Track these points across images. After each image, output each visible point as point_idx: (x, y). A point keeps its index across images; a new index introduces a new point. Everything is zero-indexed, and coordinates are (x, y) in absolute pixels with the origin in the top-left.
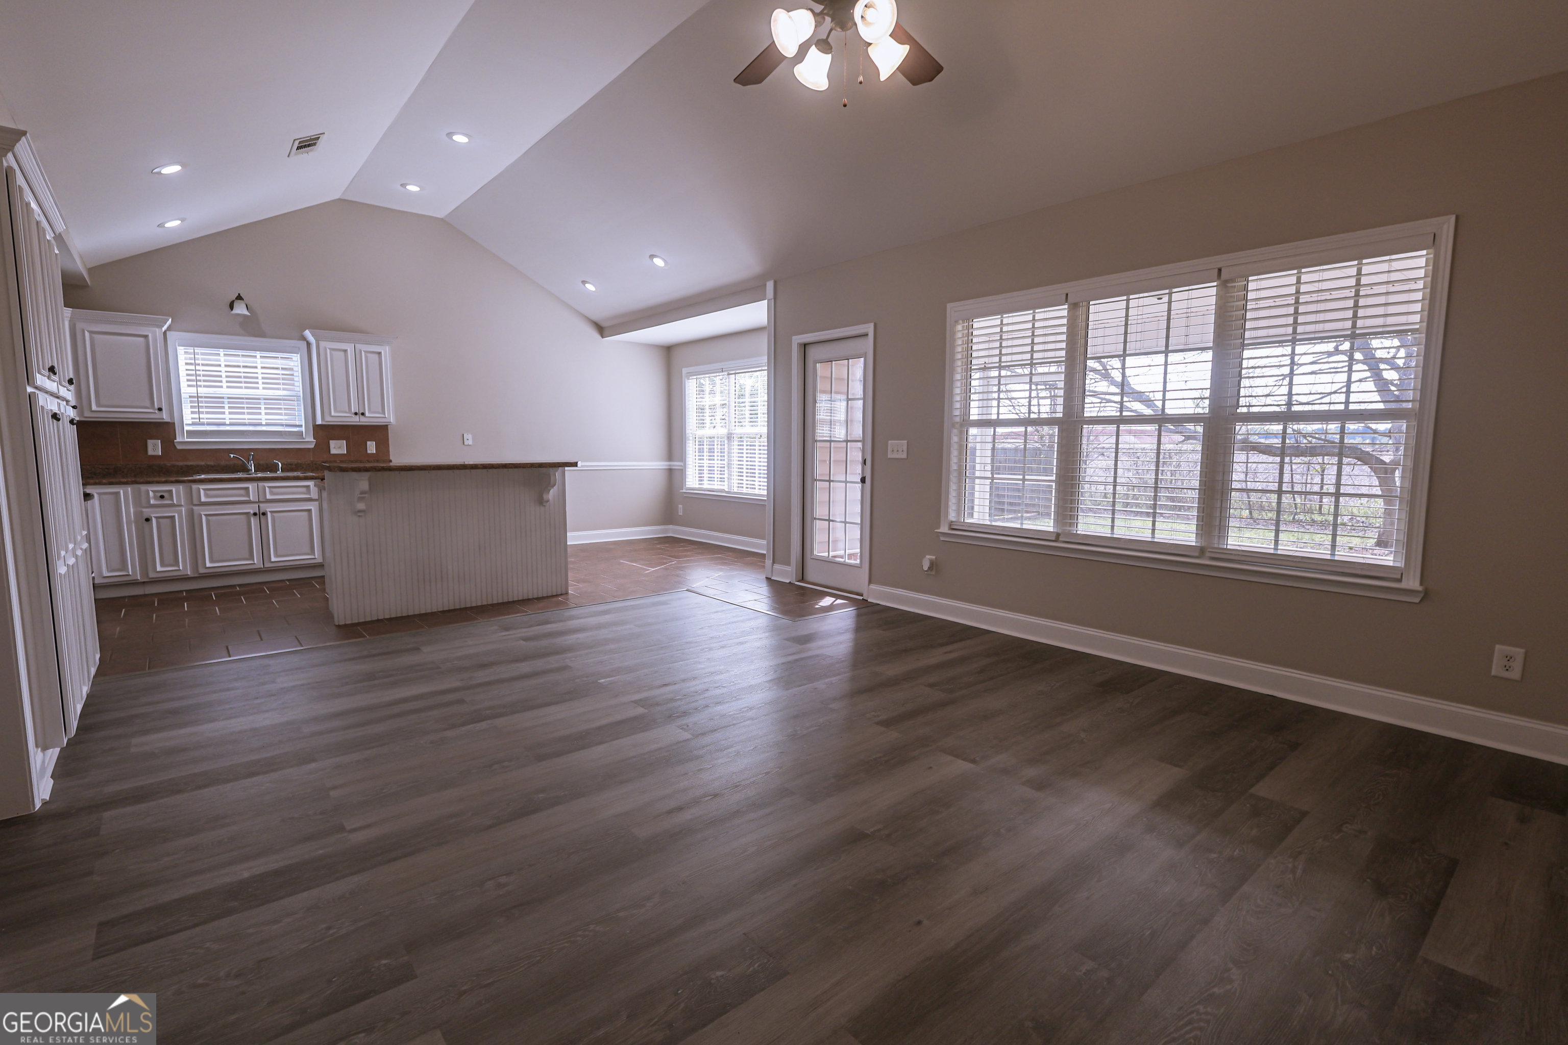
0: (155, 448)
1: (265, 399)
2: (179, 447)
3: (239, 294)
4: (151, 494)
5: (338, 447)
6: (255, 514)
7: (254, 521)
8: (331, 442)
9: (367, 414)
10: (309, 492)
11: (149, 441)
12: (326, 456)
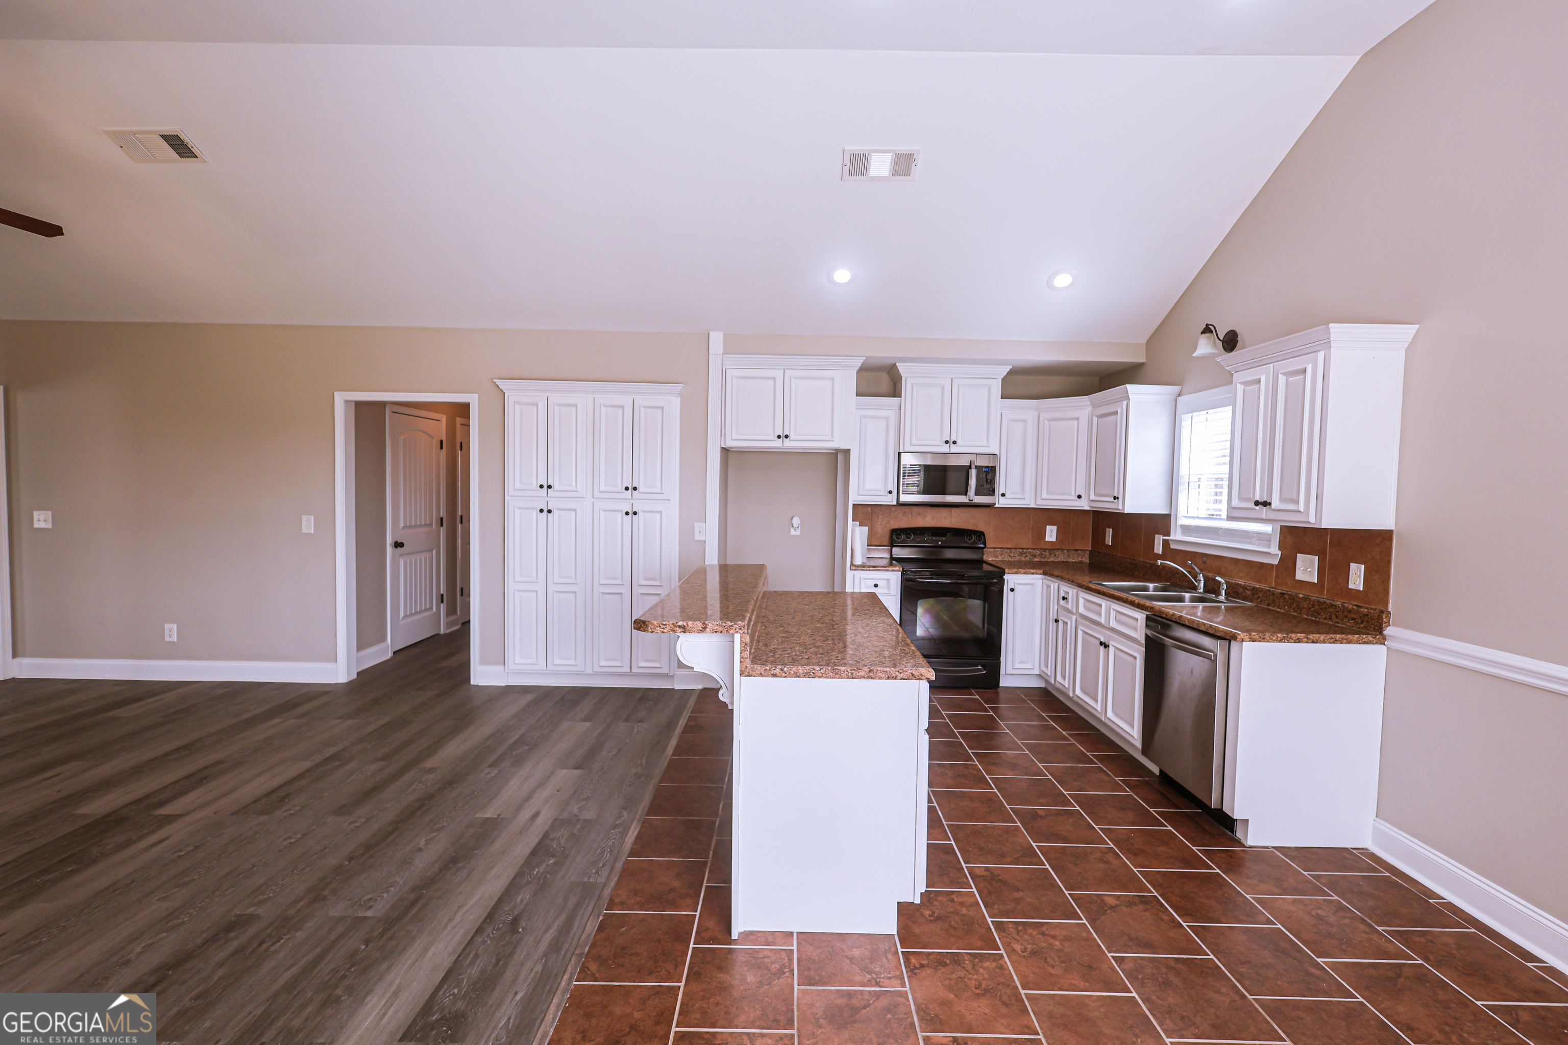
3: (1207, 325)
5: (1307, 569)
6: (1102, 643)
7: (1101, 652)
8: (1300, 557)
9: (1276, 504)
11: (1156, 535)
12: (1289, 583)
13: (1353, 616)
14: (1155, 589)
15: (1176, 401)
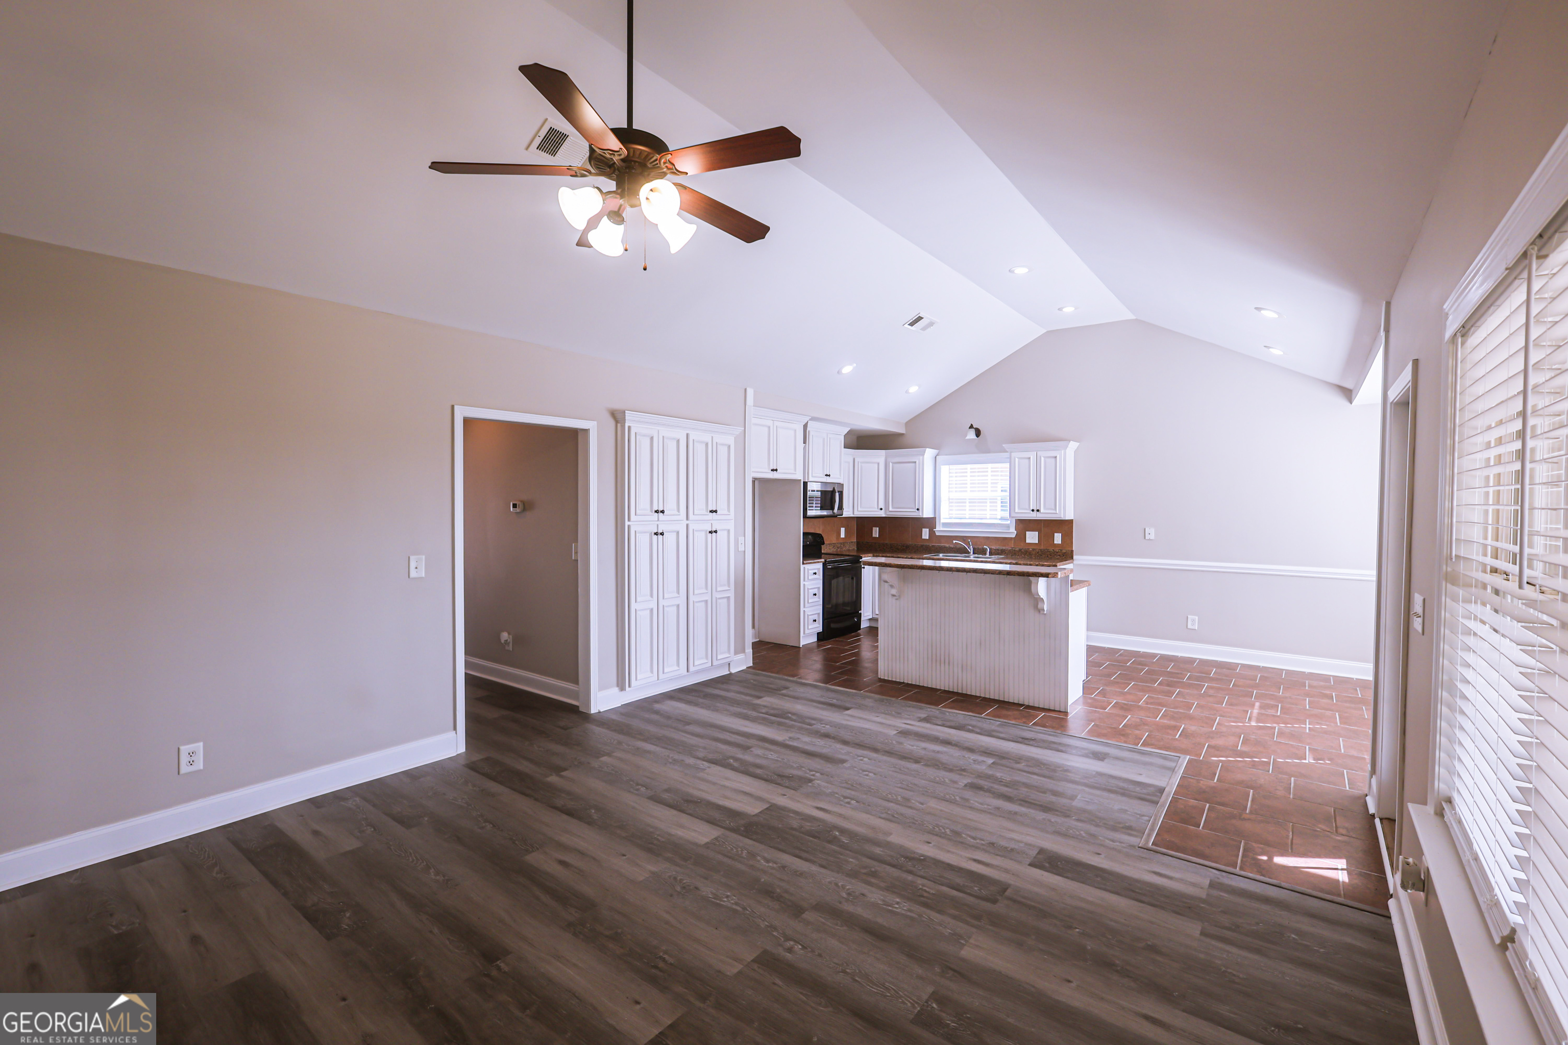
0: (925, 534)
2: (937, 534)
3: (969, 428)
5: (1032, 537)
8: (1027, 532)
9: (1042, 510)
11: (923, 529)
12: (1022, 545)
13: (1059, 554)
14: (943, 556)
15: (936, 457)
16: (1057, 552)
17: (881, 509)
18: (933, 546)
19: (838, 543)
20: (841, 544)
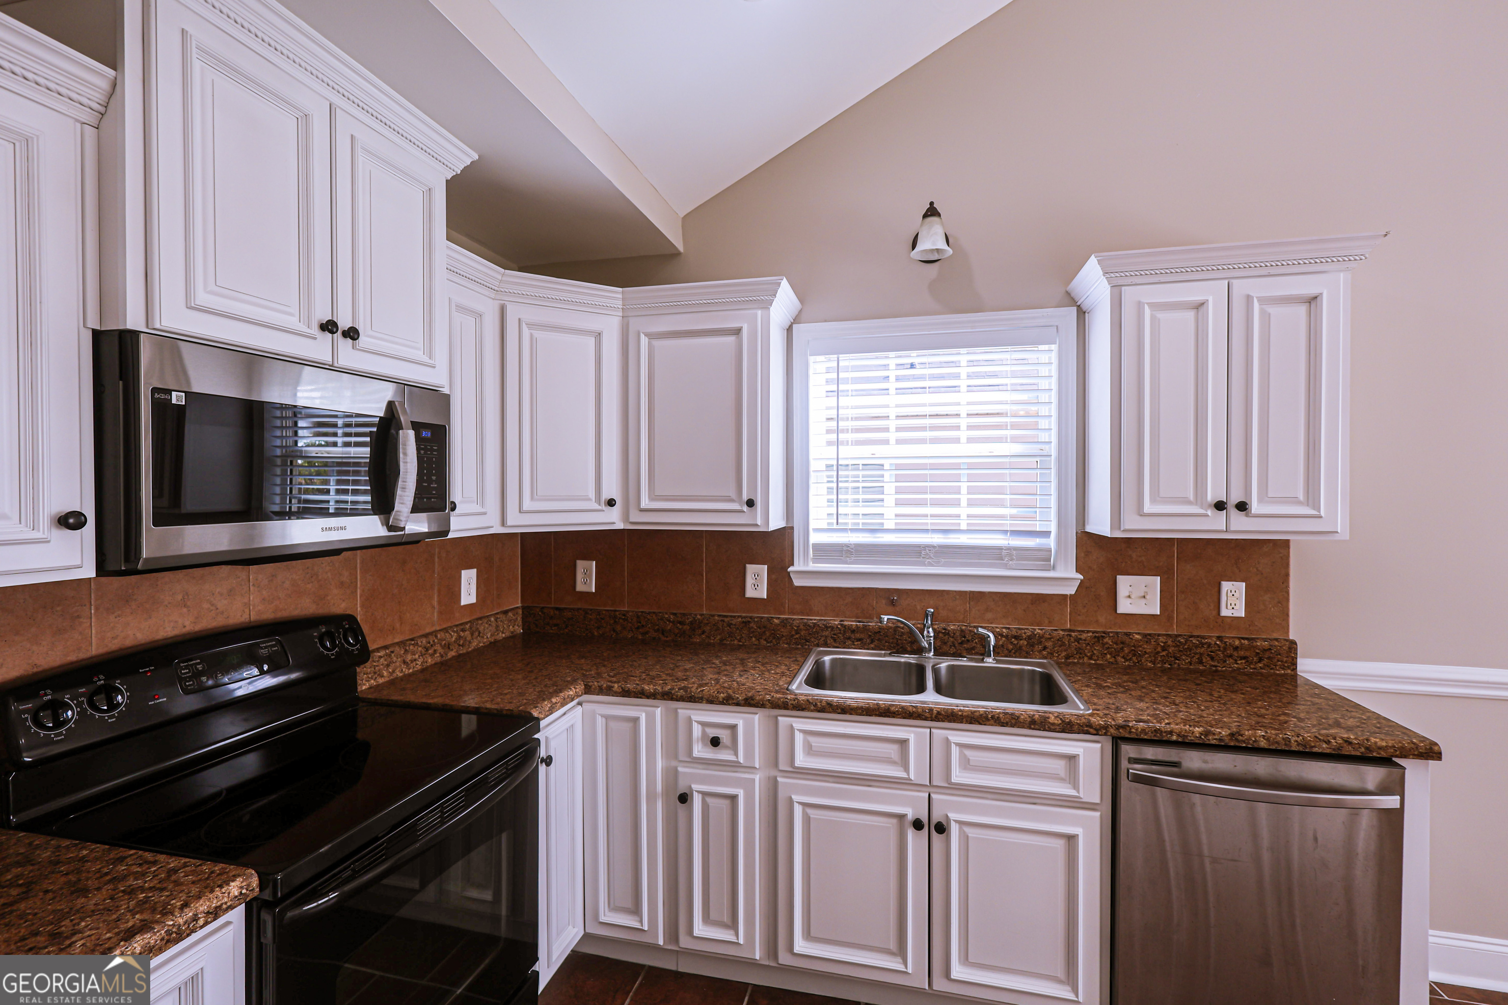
0: (757, 581)
1: (971, 467)
2: (798, 582)
3: (932, 204)
4: (697, 730)
6: (918, 825)
7: (915, 841)
8: (1120, 578)
9: (1255, 507)
10: (1072, 778)
11: (748, 566)
12: (1102, 620)
15: (789, 330)
16: (1236, 648)
17: (611, 503)
18: (784, 623)
19: (445, 630)
20: (461, 627)
